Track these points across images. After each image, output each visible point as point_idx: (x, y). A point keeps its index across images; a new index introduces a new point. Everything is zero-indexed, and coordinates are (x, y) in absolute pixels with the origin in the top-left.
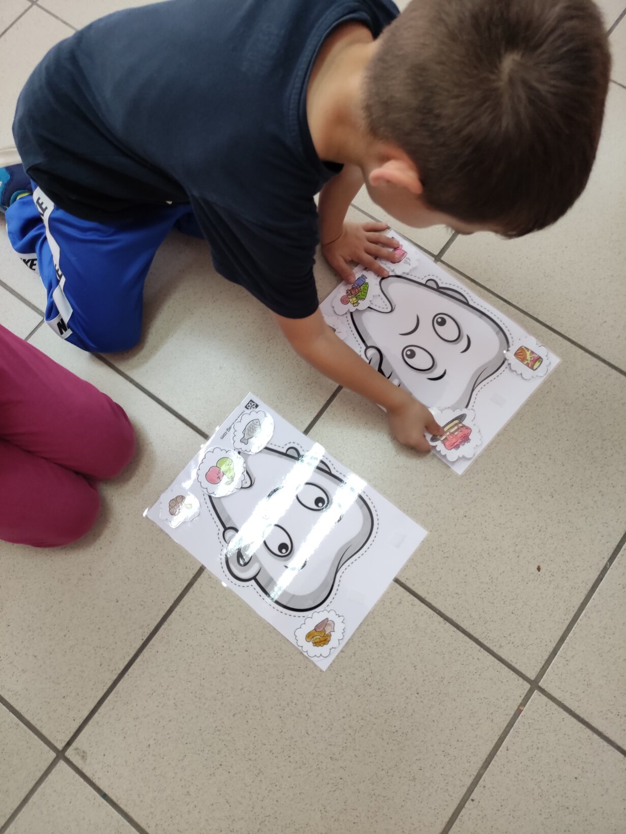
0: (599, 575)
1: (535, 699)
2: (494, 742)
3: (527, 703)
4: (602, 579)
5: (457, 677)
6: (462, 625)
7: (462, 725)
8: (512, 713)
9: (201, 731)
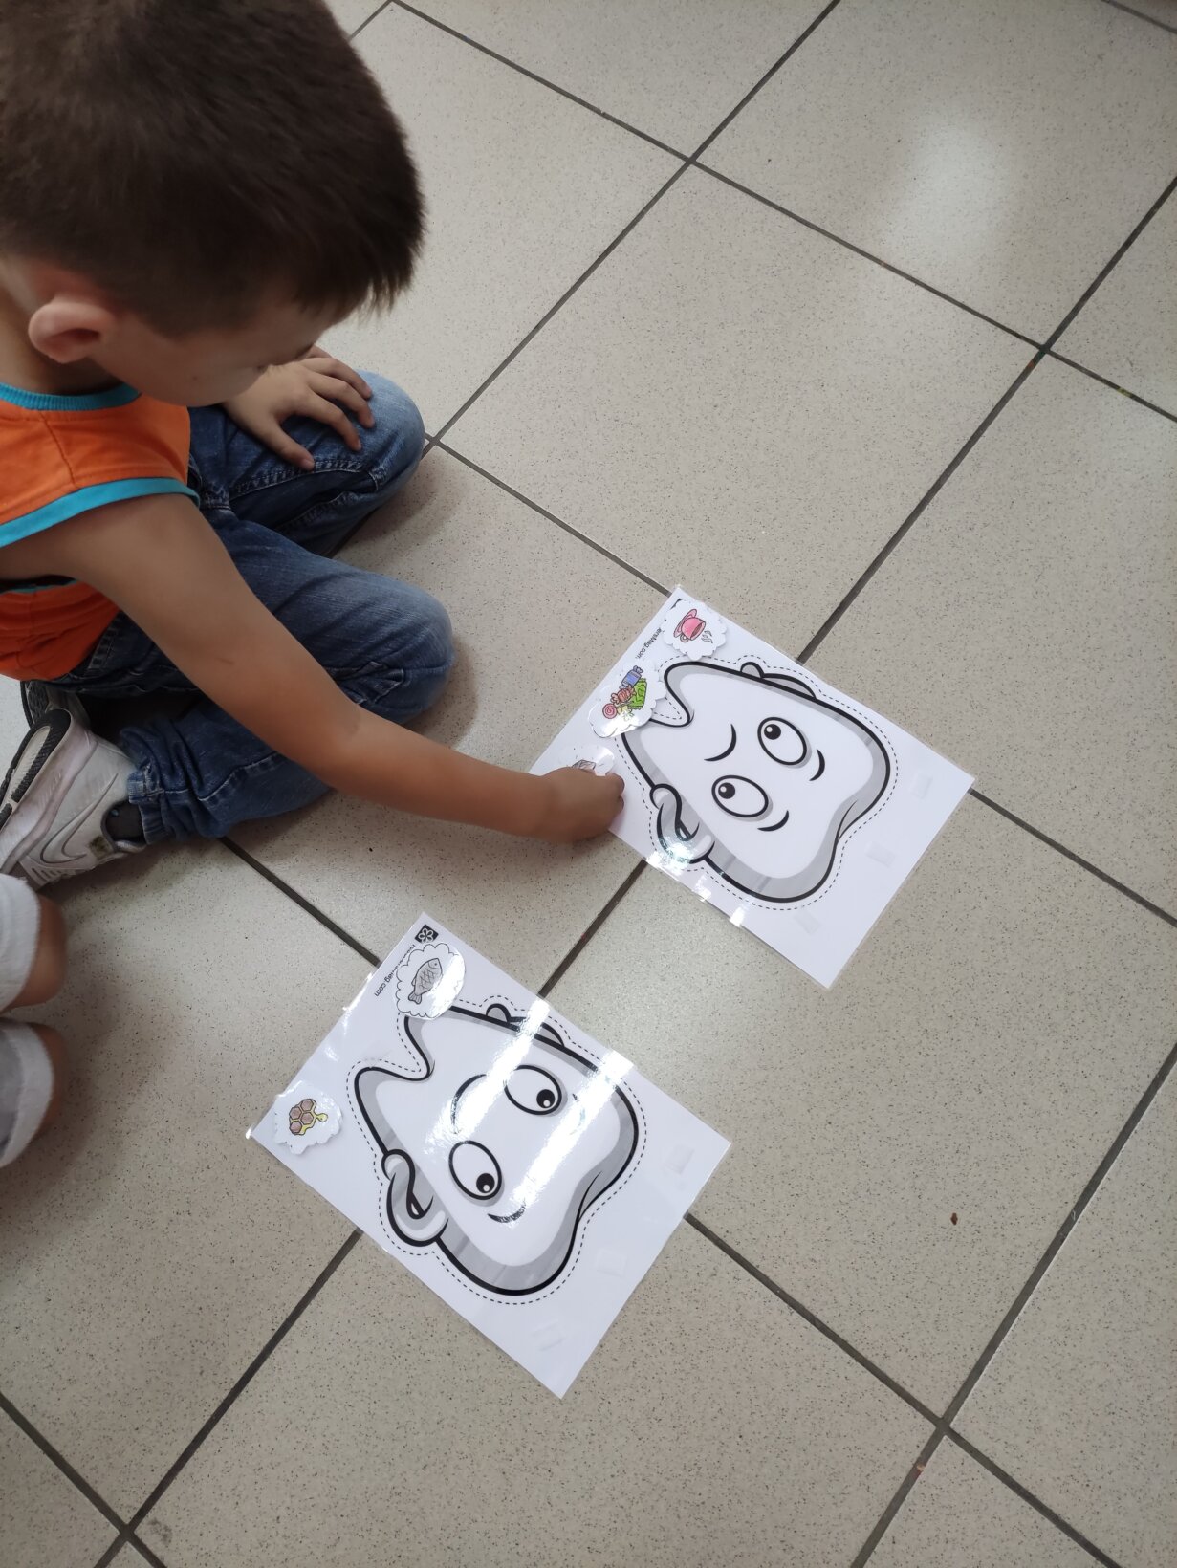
0: (1058, 1233)
1: (944, 1451)
2: (871, 1528)
3: (930, 1456)
4: (1063, 1241)
5: (810, 1410)
6: (819, 1316)
7: (816, 1495)
8: (904, 1475)
9: (368, 1495)
